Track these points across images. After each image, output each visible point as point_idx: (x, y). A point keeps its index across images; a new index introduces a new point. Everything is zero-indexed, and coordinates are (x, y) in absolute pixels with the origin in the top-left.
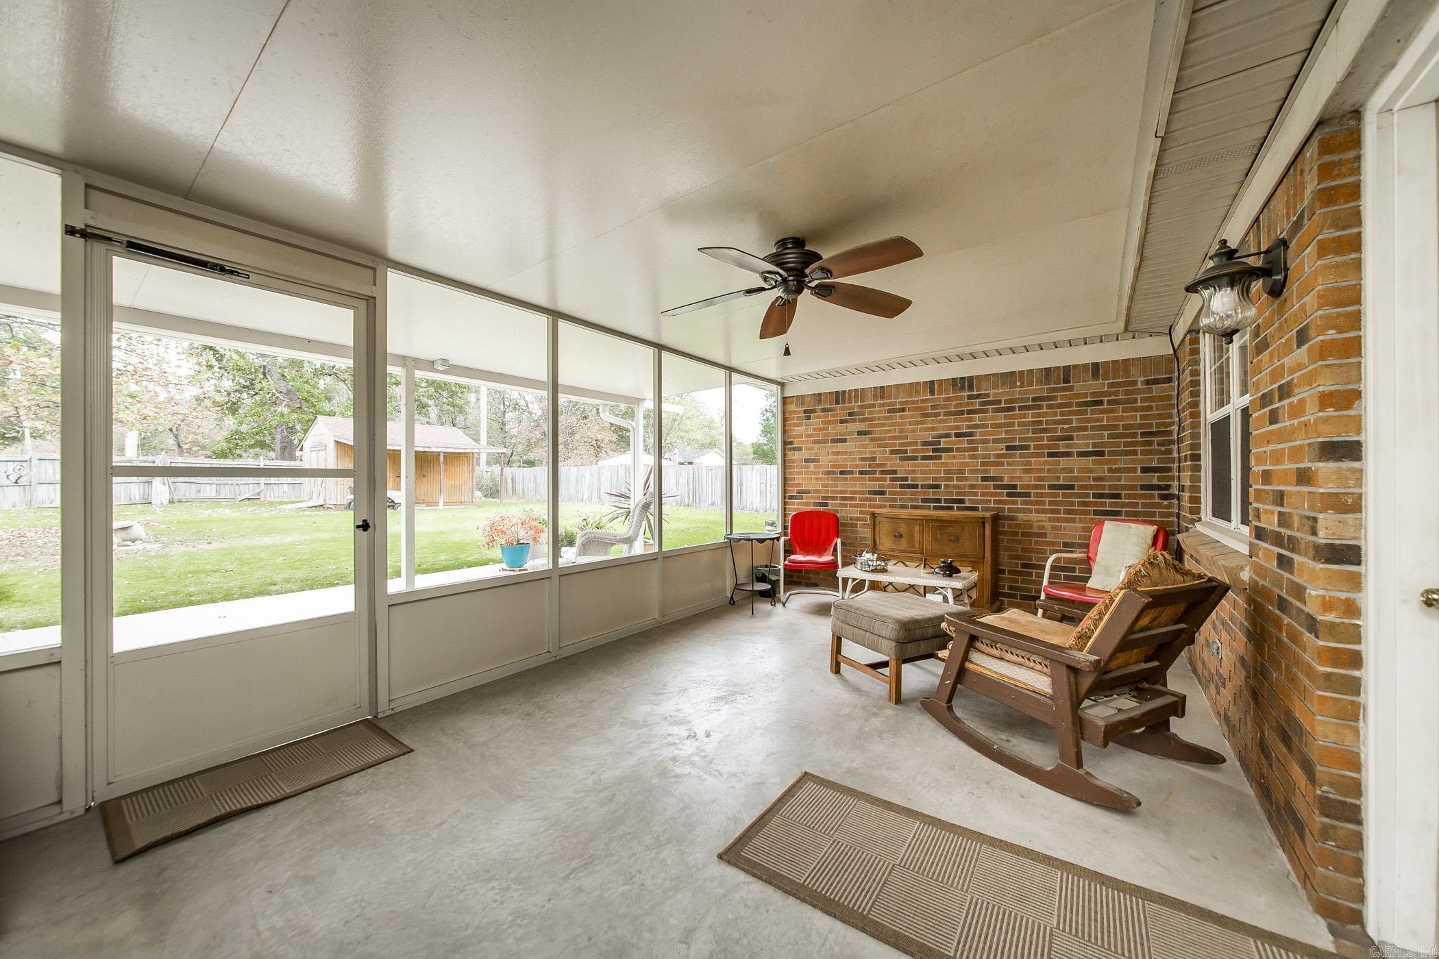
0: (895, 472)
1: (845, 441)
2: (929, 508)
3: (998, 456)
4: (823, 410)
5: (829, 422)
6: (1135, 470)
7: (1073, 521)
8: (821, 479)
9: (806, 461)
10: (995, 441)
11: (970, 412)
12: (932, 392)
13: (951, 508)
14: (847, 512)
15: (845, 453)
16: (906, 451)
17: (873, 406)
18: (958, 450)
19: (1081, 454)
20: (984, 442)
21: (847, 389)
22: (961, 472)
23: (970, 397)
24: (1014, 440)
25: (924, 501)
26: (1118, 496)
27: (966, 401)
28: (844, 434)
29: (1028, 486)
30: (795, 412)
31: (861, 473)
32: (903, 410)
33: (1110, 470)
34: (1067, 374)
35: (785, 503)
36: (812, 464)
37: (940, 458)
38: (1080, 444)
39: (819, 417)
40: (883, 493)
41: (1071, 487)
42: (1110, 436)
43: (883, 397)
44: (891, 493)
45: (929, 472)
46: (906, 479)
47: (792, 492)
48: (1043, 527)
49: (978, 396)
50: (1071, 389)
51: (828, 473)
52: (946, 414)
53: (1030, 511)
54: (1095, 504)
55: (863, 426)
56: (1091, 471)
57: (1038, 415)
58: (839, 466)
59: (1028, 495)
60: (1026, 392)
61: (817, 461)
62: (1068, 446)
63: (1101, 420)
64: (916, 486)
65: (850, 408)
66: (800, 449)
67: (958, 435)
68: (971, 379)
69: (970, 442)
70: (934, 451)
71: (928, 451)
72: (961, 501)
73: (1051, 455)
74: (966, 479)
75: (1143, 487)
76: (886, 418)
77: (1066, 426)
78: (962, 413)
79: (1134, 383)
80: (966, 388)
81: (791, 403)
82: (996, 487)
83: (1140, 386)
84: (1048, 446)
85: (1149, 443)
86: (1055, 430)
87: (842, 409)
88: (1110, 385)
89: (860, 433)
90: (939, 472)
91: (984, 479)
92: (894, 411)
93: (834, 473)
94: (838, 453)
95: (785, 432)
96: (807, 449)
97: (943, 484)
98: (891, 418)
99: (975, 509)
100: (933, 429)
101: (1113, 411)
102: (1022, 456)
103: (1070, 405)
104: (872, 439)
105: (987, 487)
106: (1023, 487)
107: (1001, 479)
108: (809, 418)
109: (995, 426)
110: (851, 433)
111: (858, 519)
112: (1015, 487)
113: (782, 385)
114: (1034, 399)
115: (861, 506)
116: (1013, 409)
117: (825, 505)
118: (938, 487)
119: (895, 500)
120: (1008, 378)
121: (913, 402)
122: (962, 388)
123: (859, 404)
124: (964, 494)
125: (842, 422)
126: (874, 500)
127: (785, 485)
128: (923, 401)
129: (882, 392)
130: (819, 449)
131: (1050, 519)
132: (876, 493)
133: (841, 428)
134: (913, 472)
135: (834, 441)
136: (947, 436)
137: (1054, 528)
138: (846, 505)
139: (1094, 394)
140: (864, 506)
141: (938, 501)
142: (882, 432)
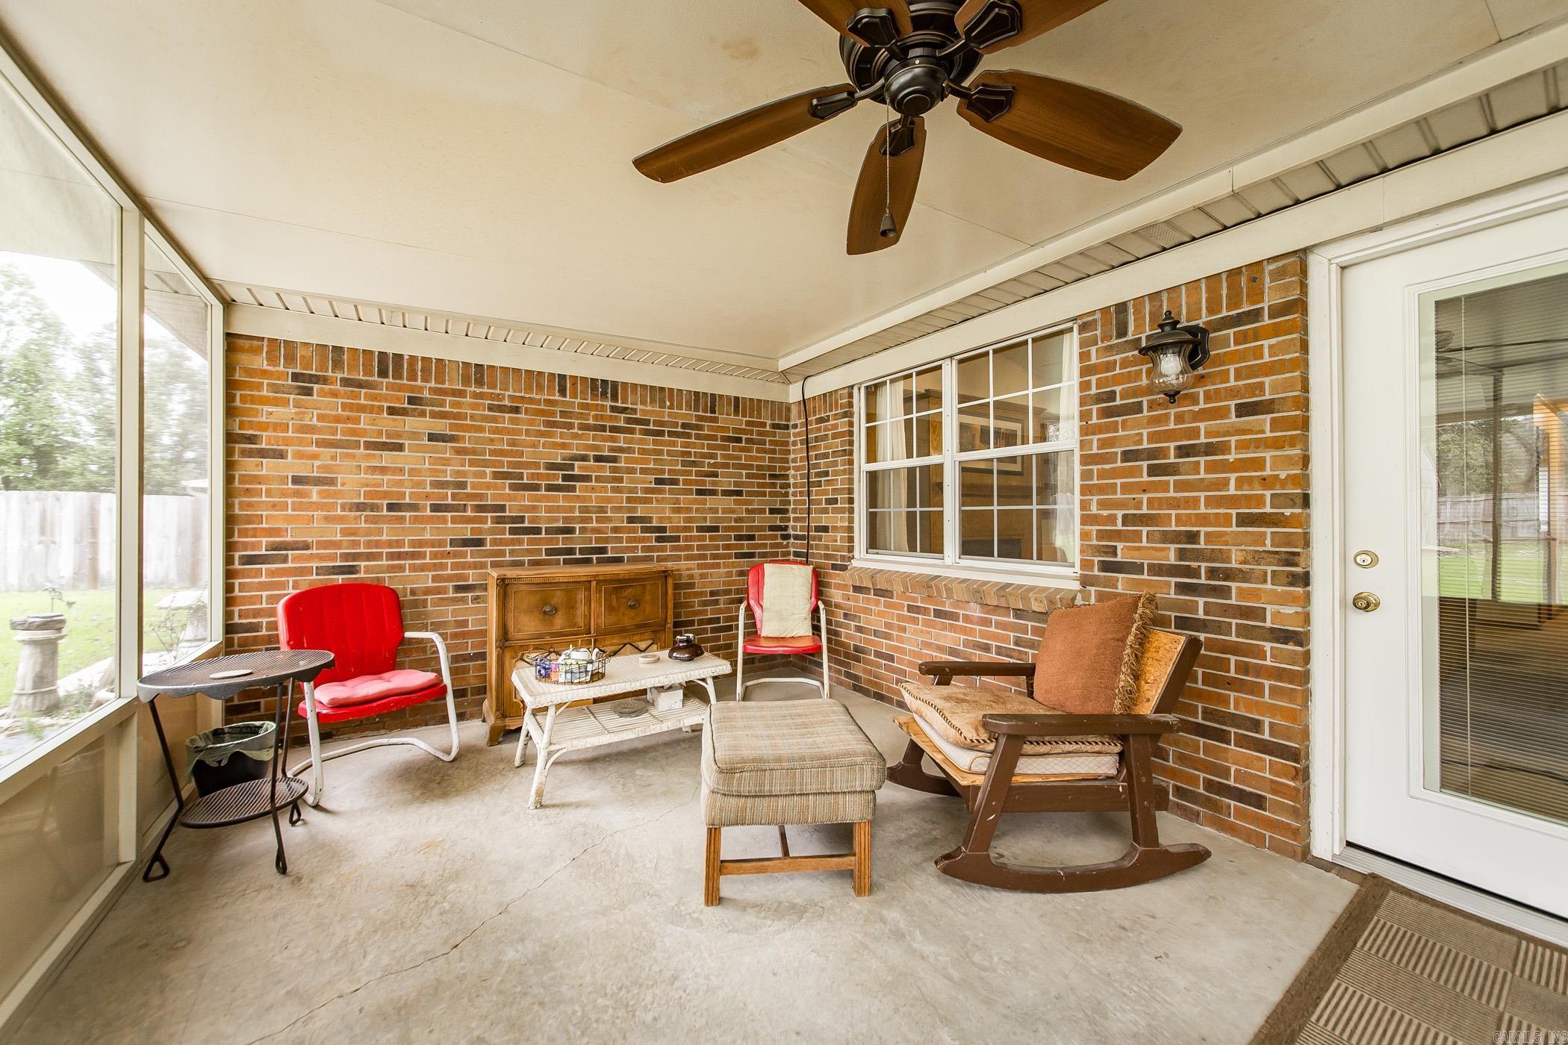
0: (502, 508)
1: (400, 447)
2: (557, 562)
3: (647, 490)
4: (346, 382)
5: (362, 409)
6: (763, 511)
7: (718, 566)
8: (341, 519)
9: (297, 480)
10: (643, 471)
11: (614, 429)
12: (562, 392)
13: (588, 561)
14: (405, 581)
15: (401, 471)
16: (520, 476)
17: (461, 393)
18: (598, 479)
19: (726, 493)
20: (632, 471)
21: (406, 352)
22: (602, 510)
23: (613, 409)
24: (662, 471)
25: (549, 552)
26: (752, 538)
27: (608, 413)
28: (399, 435)
29: (678, 529)
30: (264, 373)
31: (435, 508)
32: (516, 410)
33: (748, 511)
34: (712, 403)
35: (229, 574)
36: (315, 489)
37: (573, 489)
38: (725, 482)
39: (335, 394)
40: (480, 543)
41: (716, 529)
42: (748, 476)
43: (480, 382)
44: (494, 542)
45: (558, 509)
46: (521, 519)
47: (255, 546)
48: (691, 577)
49: (624, 410)
50: (715, 420)
51: (360, 507)
52: (583, 427)
53: (678, 558)
54: (736, 547)
55: (441, 426)
56: (732, 511)
57: (687, 445)
58: (385, 495)
59: (677, 539)
60: (676, 416)
61: (332, 482)
62: (714, 483)
63: (739, 458)
64: (537, 531)
65: (412, 389)
66: (281, 455)
67: (598, 459)
68: (615, 384)
69: (614, 470)
70: (565, 478)
71: (556, 477)
72: (603, 550)
73: (700, 492)
74: (608, 520)
75: (772, 528)
76: (485, 419)
77: (712, 461)
78: (603, 428)
79: (764, 425)
80: (609, 395)
81: (257, 351)
82: (645, 530)
83: (768, 428)
84: (696, 482)
85: (774, 485)
86: (702, 464)
87: (400, 388)
88: (748, 423)
89: (432, 437)
90: (572, 509)
91: (631, 520)
92: (501, 409)
93: (374, 507)
94: (383, 470)
95: (230, 412)
96: (299, 455)
97: (577, 526)
98: (495, 420)
99: (620, 560)
100: (564, 446)
101: (749, 450)
102: (671, 492)
103: (714, 438)
104: (459, 451)
105: (634, 530)
106: (673, 529)
107: (649, 520)
108: (308, 392)
109: (643, 451)
110: (415, 436)
111: (428, 591)
112: (663, 529)
113: (229, 305)
114: (684, 426)
115: (435, 567)
116: (661, 433)
117: (352, 570)
118: (571, 531)
119: (502, 553)
120: (659, 394)
121: (531, 401)
122: (604, 394)
123: (433, 384)
124: (607, 540)
125: (392, 411)
126: (464, 555)
127: (229, 533)
128: (548, 402)
129: (478, 373)
130: (334, 458)
131: (699, 567)
132: (466, 543)
133: (388, 423)
134: (534, 508)
135: (369, 445)
136: (584, 458)
137: (702, 576)
138: (402, 568)
139: (735, 430)
140: (443, 567)
141: (571, 551)
142: (478, 440)
